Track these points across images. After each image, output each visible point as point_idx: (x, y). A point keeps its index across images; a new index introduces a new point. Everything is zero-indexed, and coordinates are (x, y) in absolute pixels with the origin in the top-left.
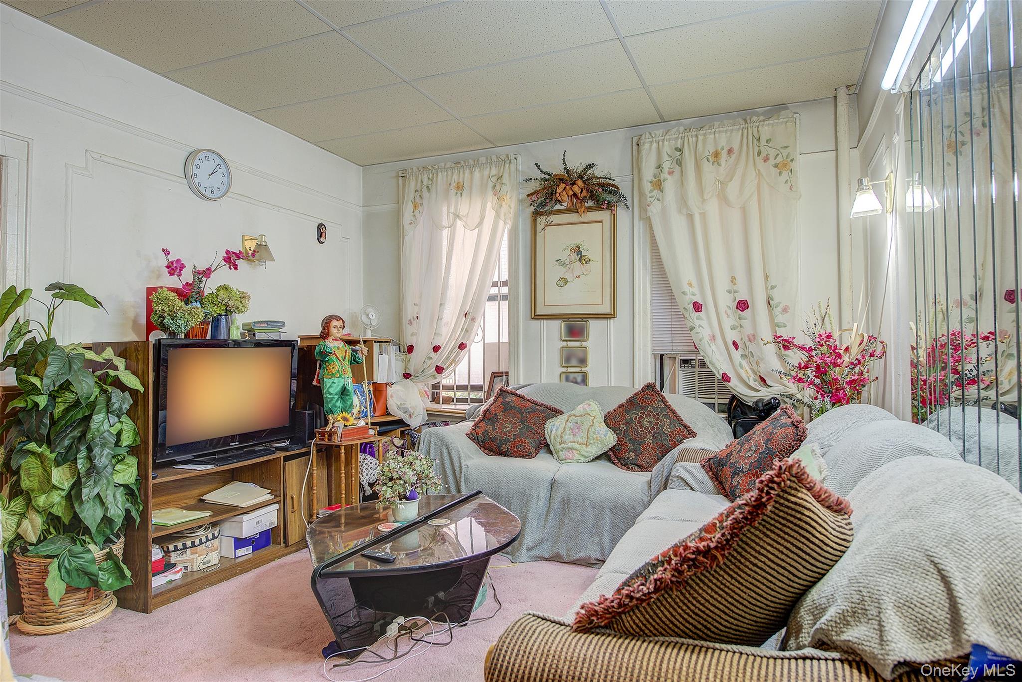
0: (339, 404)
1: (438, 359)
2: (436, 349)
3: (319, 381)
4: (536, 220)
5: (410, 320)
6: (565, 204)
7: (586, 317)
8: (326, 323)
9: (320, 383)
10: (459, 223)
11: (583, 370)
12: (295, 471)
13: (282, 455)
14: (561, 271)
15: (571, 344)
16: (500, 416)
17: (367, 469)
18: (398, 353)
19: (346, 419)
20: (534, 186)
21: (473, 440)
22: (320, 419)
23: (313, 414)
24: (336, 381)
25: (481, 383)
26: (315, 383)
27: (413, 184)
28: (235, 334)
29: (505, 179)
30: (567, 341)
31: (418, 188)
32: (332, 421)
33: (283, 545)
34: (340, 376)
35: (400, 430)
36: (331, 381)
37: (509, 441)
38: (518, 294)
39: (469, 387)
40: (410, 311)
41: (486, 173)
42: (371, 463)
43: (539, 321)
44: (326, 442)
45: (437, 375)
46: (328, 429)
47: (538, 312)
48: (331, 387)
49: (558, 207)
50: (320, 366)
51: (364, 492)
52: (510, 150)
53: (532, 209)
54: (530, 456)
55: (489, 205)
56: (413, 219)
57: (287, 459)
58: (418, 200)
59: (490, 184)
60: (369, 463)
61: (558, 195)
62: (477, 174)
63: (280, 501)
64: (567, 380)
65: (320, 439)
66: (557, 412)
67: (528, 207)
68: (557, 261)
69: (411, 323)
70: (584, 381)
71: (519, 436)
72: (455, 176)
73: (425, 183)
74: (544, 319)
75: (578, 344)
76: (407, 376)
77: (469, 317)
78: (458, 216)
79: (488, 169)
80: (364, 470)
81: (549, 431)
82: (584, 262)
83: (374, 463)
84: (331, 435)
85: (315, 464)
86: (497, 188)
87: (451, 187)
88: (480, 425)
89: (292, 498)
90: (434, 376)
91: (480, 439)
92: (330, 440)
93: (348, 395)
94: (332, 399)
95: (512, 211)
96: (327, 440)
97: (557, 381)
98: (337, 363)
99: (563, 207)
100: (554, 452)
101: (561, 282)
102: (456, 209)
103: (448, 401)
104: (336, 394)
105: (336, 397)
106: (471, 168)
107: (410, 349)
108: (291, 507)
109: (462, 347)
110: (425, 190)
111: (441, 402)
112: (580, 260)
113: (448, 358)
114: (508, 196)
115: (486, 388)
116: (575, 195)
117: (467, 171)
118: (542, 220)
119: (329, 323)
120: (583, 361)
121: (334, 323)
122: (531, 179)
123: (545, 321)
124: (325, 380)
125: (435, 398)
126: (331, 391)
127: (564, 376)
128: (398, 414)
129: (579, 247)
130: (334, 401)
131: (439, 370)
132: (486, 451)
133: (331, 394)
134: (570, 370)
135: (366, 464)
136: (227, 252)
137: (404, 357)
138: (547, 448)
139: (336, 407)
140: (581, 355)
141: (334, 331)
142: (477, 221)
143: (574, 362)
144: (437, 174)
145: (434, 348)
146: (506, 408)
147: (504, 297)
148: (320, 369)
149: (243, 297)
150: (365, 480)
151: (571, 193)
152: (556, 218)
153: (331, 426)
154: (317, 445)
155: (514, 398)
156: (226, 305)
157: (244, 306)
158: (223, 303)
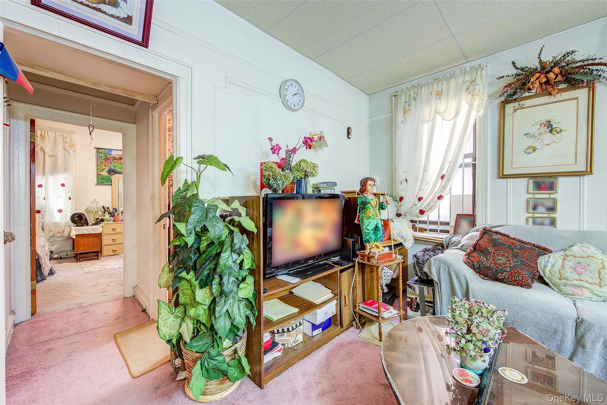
0: (372, 236)
1: (422, 205)
2: (420, 199)
3: (359, 221)
4: (504, 107)
5: (401, 182)
6: (534, 91)
7: (555, 175)
8: (364, 183)
9: (359, 222)
10: (438, 117)
11: (551, 215)
12: (346, 279)
13: (338, 268)
14: (530, 142)
15: (537, 196)
16: (491, 249)
17: (385, 276)
18: (392, 201)
19: (378, 247)
20: (511, 80)
21: (470, 267)
22: (358, 244)
23: (355, 241)
24: (371, 221)
25: (448, 220)
26: (356, 222)
27: (403, 98)
28: (310, 191)
29: (478, 81)
30: (534, 194)
31: (407, 100)
32: (369, 248)
33: (339, 327)
34: (374, 218)
35: (398, 248)
36: (368, 221)
37: (505, 271)
38: (487, 162)
39: (439, 223)
40: (401, 176)
41: (461, 80)
42: (388, 272)
43: (505, 180)
44: (366, 262)
45: (420, 215)
46: (367, 252)
47: (505, 173)
48: (368, 225)
49: (527, 94)
50: (359, 211)
51: (383, 290)
52: (483, 61)
53: (503, 99)
54: (529, 286)
55: (464, 103)
56: (404, 119)
57: (342, 271)
58: (407, 107)
59: (465, 87)
60: (386, 272)
61: (530, 84)
62: (453, 83)
63: (338, 299)
64: (534, 223)
65: (361, 259)
66: (545, 251)
67: (495, 99)
68: (525, 134)
69: (401, 183)
70: (553, 223)
71: (512, 268)
72: (435, 87)
73: (412, 95)
74: (510, 178)
75: (546, 196)
76: (399, 215)
77: (445, 179)
78: (438, 113)
79: (462, 77)
80: (383, 276)
81: (542, 265)
82: (555, 133)
83: (389, 272)
84: (369, 258)
85: (357, 274)
86: (471, 88)
87: (433, 94)
88: (473, 255)
89: (345, 297)
90: (418, 216)
91: (476, 267)
92: (368, 261)
93: (378, 231)
94: (369, 233)
95: (484, 103)
96: (366, 261)
97: (523, 223)
98: (372, 210)
99: (531, 94)
100: (550, 284)
101: (530, 150)
102: (436, 108)
103: (422, 230)
104: (372, 230)
105: (372, 232)
106: (448, 80)
107: (401, 199)
108: (344, 303)
109: (440, 198)
110: (412, 100)
111: (418, 231)
112: (551, 131)
113: (428, 205)
114: (481, 92)
115: (453, 223)
116: (548, 82)
117: (445, 83)
118: (509, 107)
119: (366, 183)
120: (552, 209)
121: (369, 182)
122: (503, 77)
123: (511, 179)
124: (364, 220)
125: (414, 229)
126: (369, 228)
127: (530, 220)
128: (400, 240)
129: (550, 122)
130: (370, 235)
131: (422, 212)
132: (482, 276)
133: (368, 230)
134: (536, 215)
135: (384, 273)
136: (305, 138)
137: (396, 203)
138: (541, 280)
139: (371, 238)
140: (550, 204)
141: (369, 188)
142: (453, 113)
143: (541, 209)
144: (421, 89)
145: (419, 199)
146: (495, 244)
147: (467, 165)
148: (359, 212)
149: (315, 166)
150: (384, 283)
151: (544, 80)
152: (527, 103)
153: (369, 251)
154: (359, 263)
155: (500, 237)
156: (306, 172)
157: (315, 172)
158: (304, 170)
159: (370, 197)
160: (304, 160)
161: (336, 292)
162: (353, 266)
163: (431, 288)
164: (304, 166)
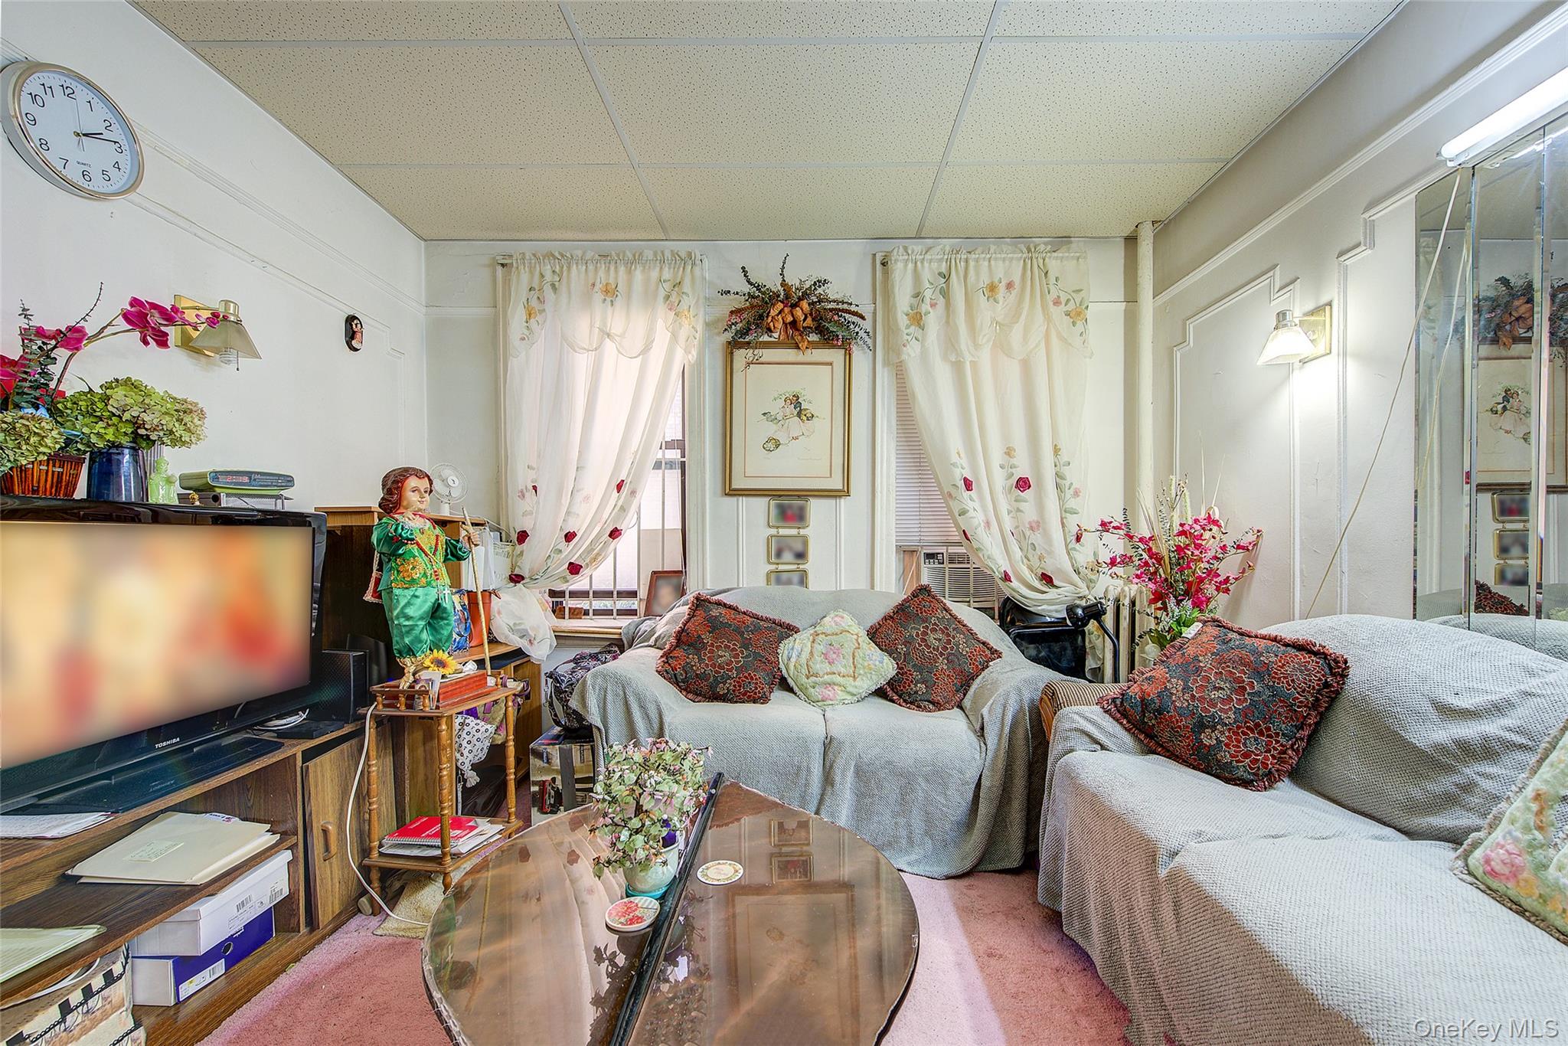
0: (425, 636)
1: (573, 552)
2: (569, 537)
3: (377, 594)
4: (732, 353)
5: (522, 492)
6: (776, 335)
7: (805, 494)
8: (395, 482)
9: (380, 597)
10: (609, 346)
11: (801, 567)
12: (328, 774)
13: (297, 749)
15: (782, 532)
16: (707, 638)
17: (469, 742)
18: (499, 543)
19: (441, 664)
20: (740, 302)
21: (669, 680)
22: (378, 664)
23: (364, 656)
24: (420, 592)
26: (368, 597)
27: (527, 278)
28: (164, 496)
29: (687, 287)
30: (778, 527)
31: (536, 285)
32: (412, 669)
33: (304, 930)
34: (429, 584)
35: (513, 665)
36: (410, 592)
37: (730, 678)
38: (704, 459)
39: (615, 593)
40: (522, 477)
41: (654, 274)
42: (478, 731)
43: (734, 499)
44: (402, 711)
45: (569, 576)
46: (404, 684)
47: (734, 486)
48: (408, 604)
49: (765, 338)
50: (380, 564)
51: (465, 780)
52: (696, 248)
53: (729, 336)
54: (764, 699)
55: (660, 324)
56: (526, 332)
57: (309, 755)
58: (534, 303)
59: (662, 293)
60: (473, 732)
61: (770, 319)
62: (638, 275)
63: (296, 844)
64: (779, 582)
65: (385, 706)
66: (790, 630)
67: (718, 334)
68: (764, 414)
69: (523, 496)
70: (803, 581)
71: (740, 670)
72: (602, 274)
73: (548, 278)
74: (740, 495)
75: (794, 532)
76: (516, 579)
77: (625, 490)
78: (609, 335)
79: (658, 269)
80: (464, 744)
81: (785, 657)
82: (805, 418)
83: (483, 730)
84: (411, 697)
85: (373, 753)
86: (674, 298)
87: (597, 289)
88: (675, 654)
89: (325, 832)
90: (564, 578)
91: (680, 678)
92: (410, 707)
93: (443, 619)
94: (412, 628)
95: (697, 336)
96: (403, 708)
97: (761, 582)
98: (421, 560)
99: (772, 339)
100: (796, 689)
101: (771, 446)
102: (604, 323)
104: (421, 618)
105: (422, 623)
106: (630, 264)
107: (523, 536)
108: (322, 851)
109: (615, 534)
110: (548, 288)
111: (567, 616)
112: (799, 415)
113: (589, 550)
114: (692, 313)
116: (794, 324)
117: (622, 269)
118: (741, 355)
119: (403, 482)
120: (801, 556)
121: (412, 482)
122: (729, 292)
123: (744, 498)
124: (396, 591)
125: (558, 610)
126: (410, 611)
127: (773, 576)
128: (516, 642)
129: (798, 397)
130: (416, 631)
131: (574, 569)
132: (690, 696)
133: (408, 618)
134: (781, 567)
135: (468, 733)
136: (134, 302)
137: (509, 549)
138: (785, 685)
139: (420, 641)
140: (799, 547)
141: (412, 497)
142: (639, 346)
143: (788, 556)
144: (569, 267)
145: (566, 536)
146: (714, 625)
147: (670, 465)
148: (380, 569)
149: (186, 410)
150: (467, 762)
151: (789, 318)
152: (766, 355)
153: (411, 679)
154: (379, 721)
155: (723, 610)
156: (136, 423)
157: (188, 430)
158: (127, 416)
159: (411, 523)
160: (129, 383)
161: (289, 825)
162: (360, 733)
163: (587, 746)
164: (129, 401)
